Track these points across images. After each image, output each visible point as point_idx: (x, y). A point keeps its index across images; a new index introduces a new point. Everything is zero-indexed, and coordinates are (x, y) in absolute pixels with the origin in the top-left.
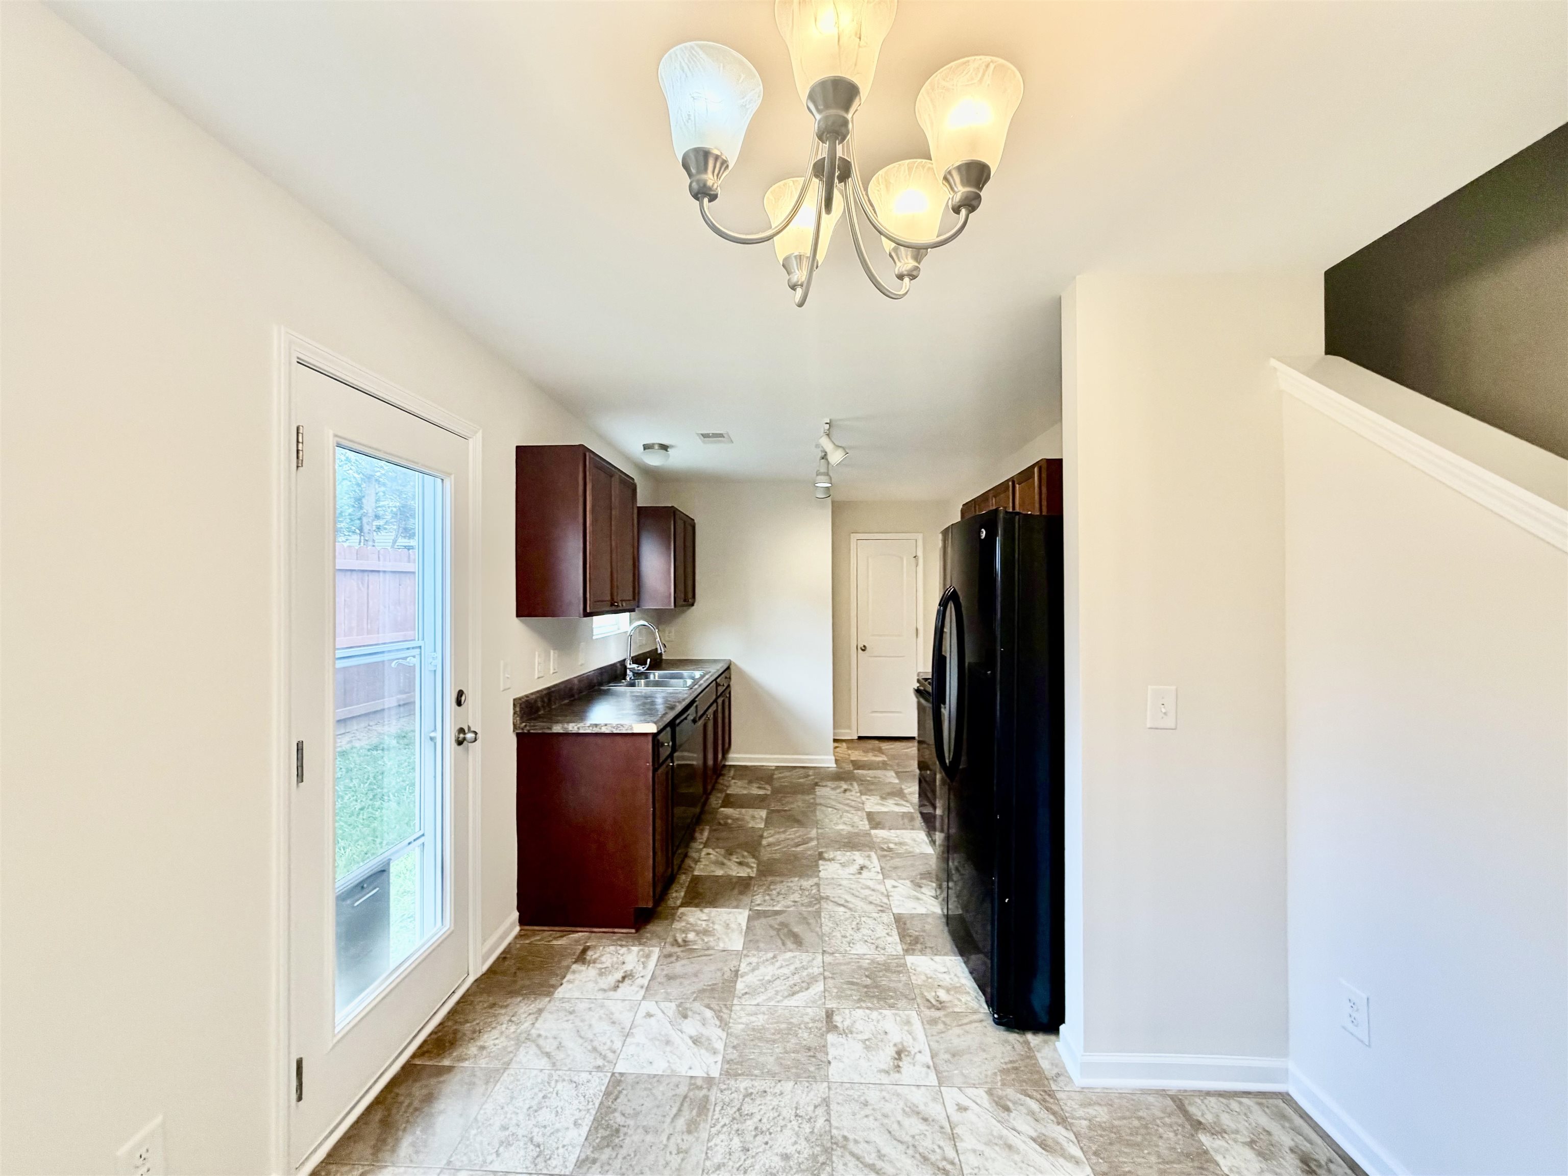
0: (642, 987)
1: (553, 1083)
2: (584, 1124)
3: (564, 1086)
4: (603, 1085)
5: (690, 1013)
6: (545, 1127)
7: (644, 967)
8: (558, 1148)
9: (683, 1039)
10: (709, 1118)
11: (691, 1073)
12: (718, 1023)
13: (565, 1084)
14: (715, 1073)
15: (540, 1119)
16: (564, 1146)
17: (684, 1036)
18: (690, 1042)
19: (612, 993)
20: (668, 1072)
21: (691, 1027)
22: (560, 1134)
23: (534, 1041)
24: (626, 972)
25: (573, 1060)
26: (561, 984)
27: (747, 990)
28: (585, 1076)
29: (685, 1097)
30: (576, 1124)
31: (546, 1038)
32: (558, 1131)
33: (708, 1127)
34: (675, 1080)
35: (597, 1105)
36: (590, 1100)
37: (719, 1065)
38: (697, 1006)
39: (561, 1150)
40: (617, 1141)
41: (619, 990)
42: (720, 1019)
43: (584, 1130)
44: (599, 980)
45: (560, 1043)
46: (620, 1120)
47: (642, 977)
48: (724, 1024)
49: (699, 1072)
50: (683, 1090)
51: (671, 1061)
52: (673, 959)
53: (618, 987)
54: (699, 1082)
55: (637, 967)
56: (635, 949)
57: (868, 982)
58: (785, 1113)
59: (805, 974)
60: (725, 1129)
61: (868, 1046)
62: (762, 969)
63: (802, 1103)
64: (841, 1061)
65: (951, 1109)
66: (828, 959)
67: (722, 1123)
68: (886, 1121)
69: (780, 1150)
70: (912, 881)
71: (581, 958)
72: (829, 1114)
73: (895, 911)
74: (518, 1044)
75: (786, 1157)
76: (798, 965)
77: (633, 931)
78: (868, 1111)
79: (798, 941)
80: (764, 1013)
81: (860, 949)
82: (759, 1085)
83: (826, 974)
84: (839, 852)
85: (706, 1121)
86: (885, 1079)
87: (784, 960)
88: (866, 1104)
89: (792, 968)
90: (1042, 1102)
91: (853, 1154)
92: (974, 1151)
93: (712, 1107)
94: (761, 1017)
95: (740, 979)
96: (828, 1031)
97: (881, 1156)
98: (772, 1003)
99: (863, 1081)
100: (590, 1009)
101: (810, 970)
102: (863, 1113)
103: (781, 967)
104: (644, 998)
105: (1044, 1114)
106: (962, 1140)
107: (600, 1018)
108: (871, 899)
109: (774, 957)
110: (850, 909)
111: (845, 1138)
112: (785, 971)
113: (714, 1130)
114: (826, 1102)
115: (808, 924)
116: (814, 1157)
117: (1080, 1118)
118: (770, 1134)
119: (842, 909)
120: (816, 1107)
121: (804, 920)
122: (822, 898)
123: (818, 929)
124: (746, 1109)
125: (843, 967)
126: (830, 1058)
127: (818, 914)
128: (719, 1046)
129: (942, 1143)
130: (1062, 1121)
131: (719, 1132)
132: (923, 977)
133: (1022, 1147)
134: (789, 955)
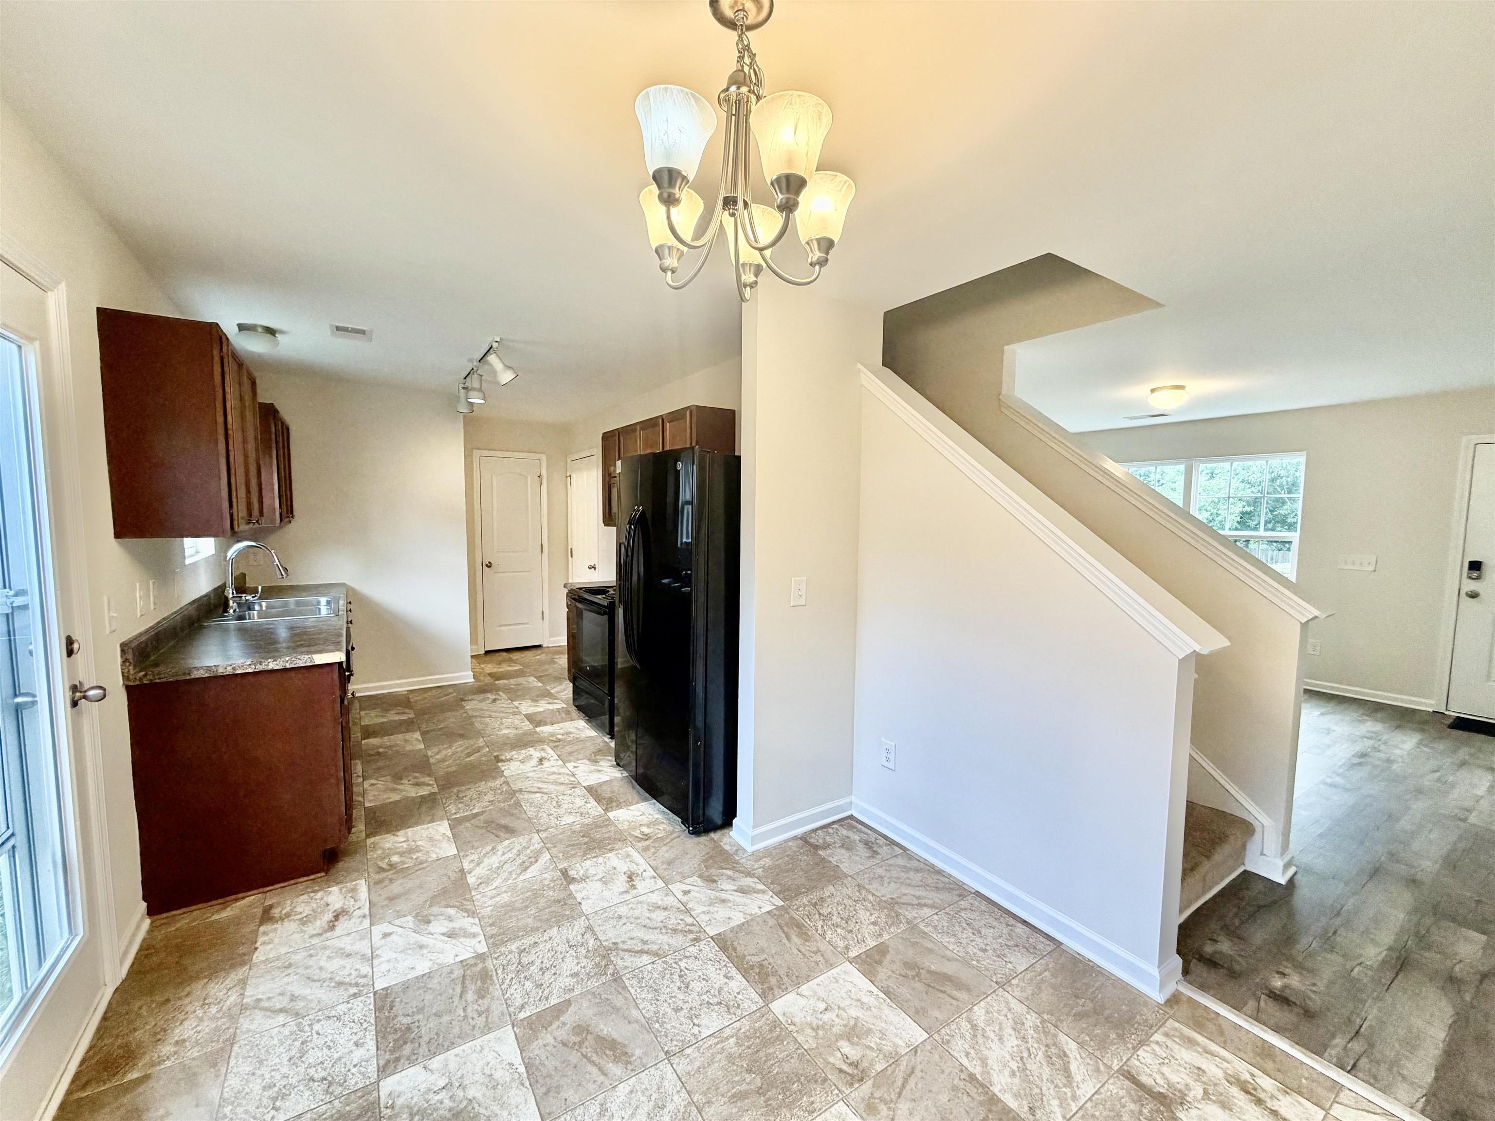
0: (364, 917)
1: (307, 1028)
2: (368, 1040)
3: (323, 1025)
4: (370, 1004)
5: (432, 918)
6: (322, 1063)
7: (355, 901)
8: (349, 1070)
9: (436, 939)
10: (496, 981)
11: (458, 959)
12: (466, 915)
13: (322, 1022)
14: (483, 948)
15: (311, 1060)
16: (355, 1066)
17: (435, 936)
18: (446, 939)
19: (329, 934)
20: (436, 967)
21: (439, 927)
22: (343, 1060)
23: (254, 1008)
24: (335, 911)
25: (319, 1002)
26: (256, 949)
27: (480, 881)
28: (343, 1007)
29: (464, 976)
30: (357, 1044)
31: (269, 998)
32: (340, 1059)
33: (498, 986)
34: (446, 970)
35: (373, 1022)
36: (362, 1021)
37: (484, 942)
38: (435, 909)
39: (354, 1070)
40: (413, 1035)
41: (337, 928)
42: (466, 911)
43: (371, 1044)
44: (305, 929)
45: (293, 995)
46: (406, 1020)
47: (359, 908)
48: (472, 914)
49: (466, 955)
50: (458, 973)
51: (433, 958)
52: (387, 882)
53: (334, 926)
54: (472, 962)
55: (347, 903)
56: (335, 889)
57: (586, 840)
58: (559, 949)
59: (528, 851)
60: (514, 981)
61: (605, 881)
62: (486, 861)
63: (570, 937)
64: (588, 898)
65: (680, 896)
66: (543, 835)
67: (510, 978)
68: (639, 921)
69: (568, 973)
70: (589, 760)
71: (267, 916)
72: (595, 935)
73: (585, 784)
74: (233, 1018)
75: (575, 975)
76: (518, 847)
77: (323, 874)
78: (624, 920)
79: (510, 831)
80: (506, 892)
81: (568, 819)
82: (527, 941)
83: (548, 845)
84: (514, 753)
85: (493, 984)
86: (627, 897)
87: (505, 847)
88: (620, 917)
89: (515, 851)
90: (733, 869)
91: (626, 950)
92: (704, 912)
93: (494, 973)
94: (505, 895)
95: (468, 876)
96: (569, 883)
97: (645, 942)
98: (510, 882)
99: (611, 904)
100: (311, 956)
101: (532, 848)
102: (621, 923)
103: (504, 854)
104: (371, 925)
105: (737, 875)
106: (694, 910)
107: (329, 957)
108: (560, 781)
109: (493, 849)
110: (546, 793)
111: (615, 943)
112: (509, 855)
113: (504, 986)
114: (590, 928)
115: (512, 815)
116: (597, 965)
117: (757, 868)
118: (555, 967)
119: (538, 795)
120: (583, 935)
121: (508, 813)
122: (515, 792)
123: (524, 816)
124: (525, 960)
125: (560, 837)
126: (579, 900)
127: (518, 804)
128: (477, 929)
129: (682, 917)
130: (749, 874)
131: (510, 986)
132: (626, 823)
133: (731, 898)
134: (506, 843)
